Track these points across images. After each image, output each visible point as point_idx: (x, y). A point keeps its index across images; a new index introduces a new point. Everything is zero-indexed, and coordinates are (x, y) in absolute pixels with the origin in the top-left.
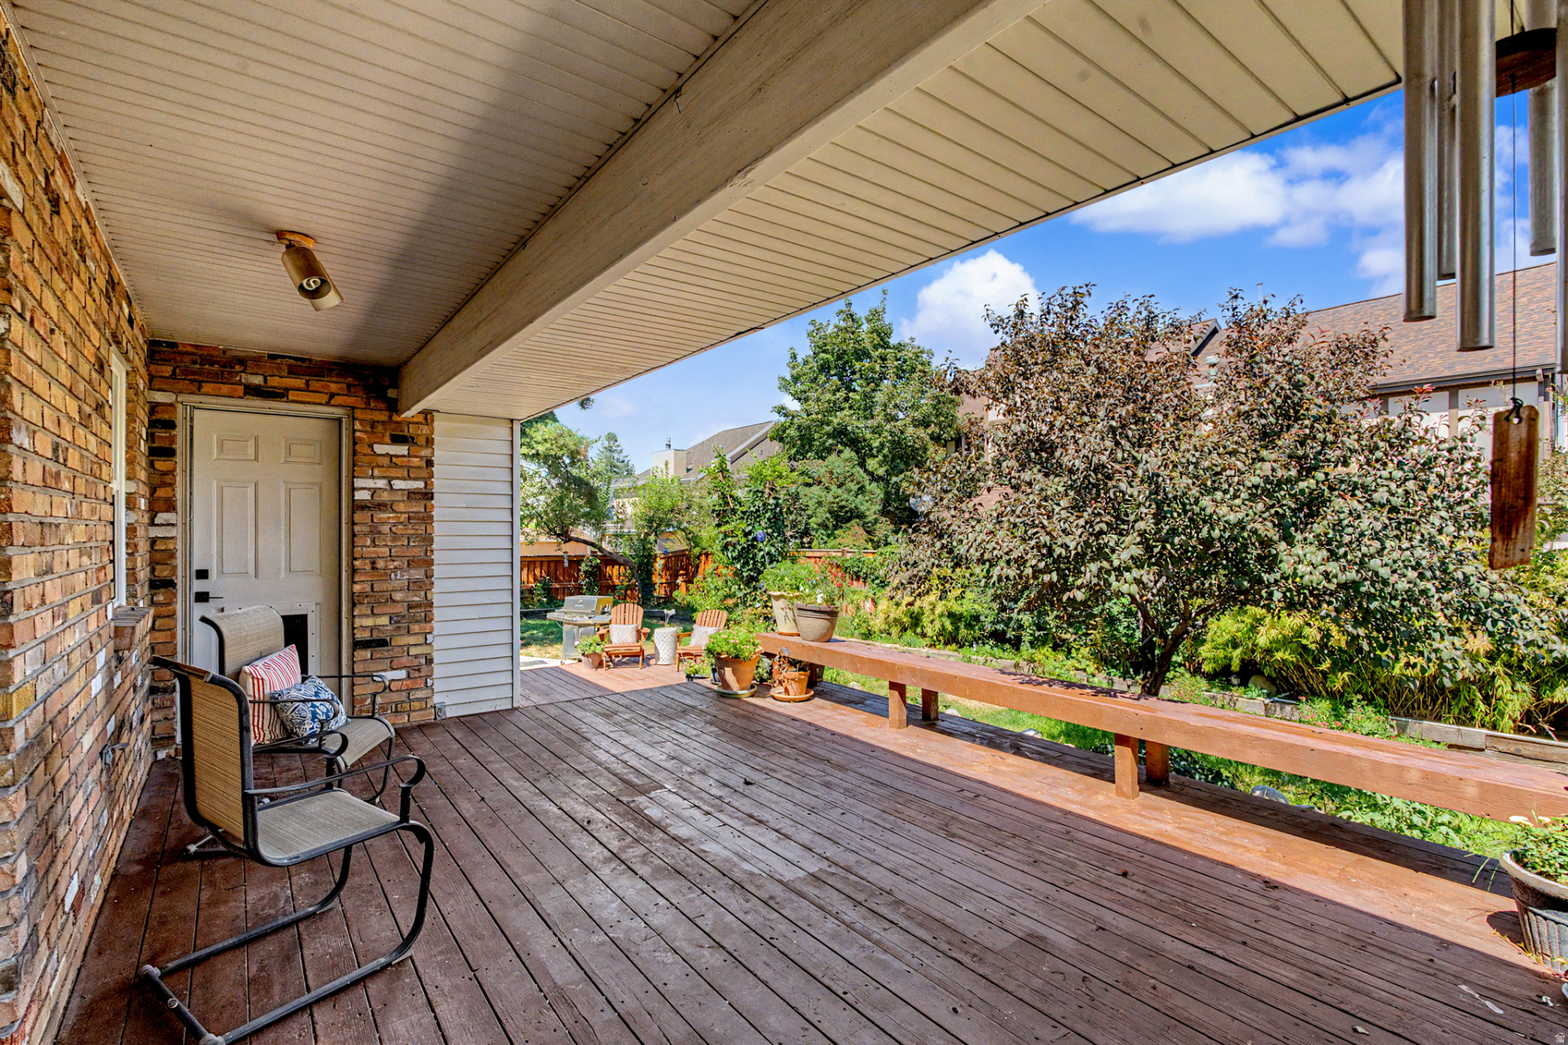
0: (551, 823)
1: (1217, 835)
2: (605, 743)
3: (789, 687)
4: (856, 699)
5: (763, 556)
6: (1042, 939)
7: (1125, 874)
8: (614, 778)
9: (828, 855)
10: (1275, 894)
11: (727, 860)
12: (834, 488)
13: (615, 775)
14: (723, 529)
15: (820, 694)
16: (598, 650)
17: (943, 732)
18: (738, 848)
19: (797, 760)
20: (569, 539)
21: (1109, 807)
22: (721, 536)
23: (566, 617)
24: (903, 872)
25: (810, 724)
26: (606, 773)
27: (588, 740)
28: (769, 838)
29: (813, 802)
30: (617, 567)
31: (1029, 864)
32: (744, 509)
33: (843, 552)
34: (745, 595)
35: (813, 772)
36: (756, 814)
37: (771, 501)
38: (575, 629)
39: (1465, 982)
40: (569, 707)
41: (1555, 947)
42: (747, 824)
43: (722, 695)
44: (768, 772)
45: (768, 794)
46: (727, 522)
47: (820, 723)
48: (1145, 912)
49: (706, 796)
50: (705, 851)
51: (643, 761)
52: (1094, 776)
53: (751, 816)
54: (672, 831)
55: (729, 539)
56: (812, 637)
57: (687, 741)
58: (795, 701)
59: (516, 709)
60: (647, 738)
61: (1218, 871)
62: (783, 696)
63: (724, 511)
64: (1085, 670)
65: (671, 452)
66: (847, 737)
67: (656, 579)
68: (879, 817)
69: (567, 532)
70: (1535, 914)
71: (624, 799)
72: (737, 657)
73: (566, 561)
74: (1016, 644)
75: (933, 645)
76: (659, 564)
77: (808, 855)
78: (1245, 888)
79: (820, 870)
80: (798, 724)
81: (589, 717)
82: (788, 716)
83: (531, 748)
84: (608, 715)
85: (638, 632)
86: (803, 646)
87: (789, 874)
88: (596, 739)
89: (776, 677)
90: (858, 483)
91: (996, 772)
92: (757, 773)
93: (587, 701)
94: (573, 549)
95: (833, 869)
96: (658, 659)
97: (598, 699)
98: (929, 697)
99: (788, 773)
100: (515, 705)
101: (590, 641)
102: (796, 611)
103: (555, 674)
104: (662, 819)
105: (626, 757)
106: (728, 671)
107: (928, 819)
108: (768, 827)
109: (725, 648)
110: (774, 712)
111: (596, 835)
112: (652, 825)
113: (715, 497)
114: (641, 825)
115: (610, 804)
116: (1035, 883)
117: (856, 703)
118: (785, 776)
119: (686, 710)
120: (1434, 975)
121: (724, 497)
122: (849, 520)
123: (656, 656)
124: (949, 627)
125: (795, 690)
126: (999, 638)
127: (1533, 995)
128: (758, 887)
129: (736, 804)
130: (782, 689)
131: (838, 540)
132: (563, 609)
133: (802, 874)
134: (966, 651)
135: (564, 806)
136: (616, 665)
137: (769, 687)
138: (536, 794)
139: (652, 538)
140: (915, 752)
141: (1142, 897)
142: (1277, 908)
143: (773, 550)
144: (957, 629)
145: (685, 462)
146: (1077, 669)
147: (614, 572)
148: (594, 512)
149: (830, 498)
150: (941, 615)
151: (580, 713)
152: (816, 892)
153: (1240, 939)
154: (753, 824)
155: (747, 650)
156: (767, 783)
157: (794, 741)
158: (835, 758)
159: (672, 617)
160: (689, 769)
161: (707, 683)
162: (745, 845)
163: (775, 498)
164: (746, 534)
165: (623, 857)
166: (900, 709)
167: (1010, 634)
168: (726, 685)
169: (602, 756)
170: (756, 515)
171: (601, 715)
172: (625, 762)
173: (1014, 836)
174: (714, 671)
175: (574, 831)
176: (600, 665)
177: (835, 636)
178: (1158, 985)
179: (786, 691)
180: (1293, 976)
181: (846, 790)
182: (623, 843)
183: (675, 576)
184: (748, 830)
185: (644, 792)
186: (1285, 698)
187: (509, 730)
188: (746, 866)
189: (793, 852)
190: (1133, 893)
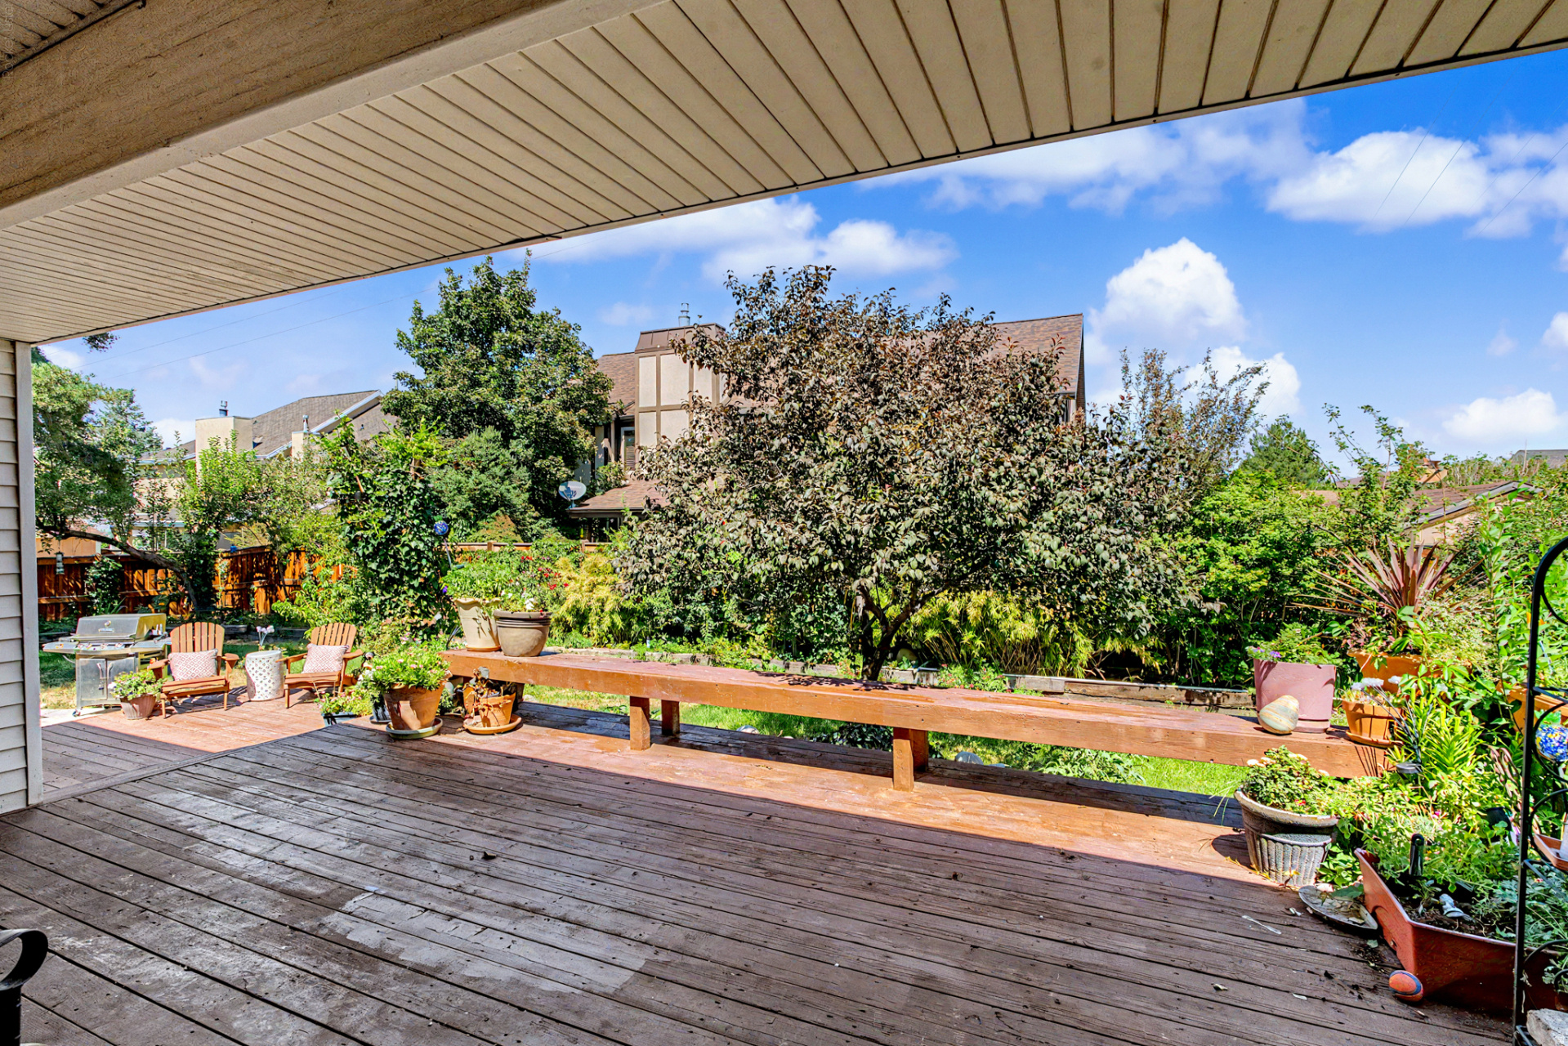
0: (181, 1001)
1: (997, 814)
2: (232, 839)
3: (490, 716)
4: (573, 720)
5: (408, 553)
6: (932, 978)
7: (955, 877)
8: (269, 893)
9: (645, 937)
10: (1076, 864)
11: (516, 982)
12: (475, 472)
13: (272, 887)
14: (350, 519)
15: (529, 719)
16: (150, 690)
17: (692, 746)
18: (522, 961)
19: (538, 811)
20: (68, 534)
21: (896, 804)
22: (348, 528)
23: (82, 647)
24: (745, 936)
25: (533, 760)
26: (254, 889)
27: (201, 838)
28: (556, 933)
29: (591, 866)
30: (150, 572)
31: (864, 888)
32: (381, 493)
33: (489, 546)
34: (383, 602)
35: (567, 824)
36: (522, 902)
37: (419, 485)
38: (101, 664)
39: (1245, 912)
40: (139, 788)
41: (1281, 865)
42: (517, 919)
43: (394, 738)
44: (509, 836)
45: (524, 868)
46: (355, 511)
47: (545, 757)
48: (997, 916)
49: (437, 891)
50: (476, 979)
51: (311, 855)
52: (863, 772)
53: (516, 906)
54: (407, 957)
55: (359, 533)
56: (521, 651)
57: (369, 811)
58: (499, 732)
59: (36, 807)
60: (306, 819)
61: (1021, 852)
62: (481, 728)
63: (351, 496)
64: (760, 657)
65: (229, 422)
66: (587, 769)
67: (219, 586)
68: (679, 868)
69: (63, 523)
70: (1267, 839)
71: (305, 924)
72: (420, 686)
73: (60, 565)
74: (694, 636)
75: (600, 644)
76: (222, 566)
77: (619, 943)
78: (1050, 864)
79: (648, 961)
80: (516, 762)
81: (187, 800)
82: (501, 754)
83: (92, 871)
84: (222, 791)
85: (218, 659)
86: (510, 664)
87: (612, 979)
88: (210, 834)
89: (469, 705)
90: (504, 467)
91: (771, 785)
92: (495, 840)
93: (174, 775)
94: (73, 548)
95: (663, 957)
96: (252, 695)
97: (191, 769)
98: (670, 708)
99: (536, 832)
100: (33, 801)
101: (136, 679)
102: (492, 620)
103: (71, 733)
104: (382, 944)
105: (279, 855)
106: (405, 706)
107: (734, 859)
108: (548, 917)
109: (403, 676)
110: (478, 751)
111: (278, 1001)
112: (375, 957)
113: (338, 478)
114: (352, 962)
115: (282, 939)
116: (887, 911)
117: (578, 725)
118: (533, 837)
119: (348, 768)
120: (1222, 912)
121: (350, 477)
122: (494, 508)
123: (248, 689)
124: (620, 624)
125: (499, 719)
126: (674, 631)
127: (1283, 909)
128: (579, 1013)
129: (486, 892)
130: (478, 719)
131: (481, 533)
132: (74, 636)
133: (626, 975)
134: (640, 648)
135: (195, 963)
136: (182, 709)
137: (460, 719)
138: (130, 955)
139: (212, 530)
140: (675, 776)
141: (982, 899)
142: (1087, 879)
143: (421, 546)
144: (629, 625)
145: (251, 434)
146: (753, 657)
147: (147, 580)
148: (115, 497)
149: (471, 485)
150: (612, 612)
151: (167, 797)
152: (660, 997)
153: (1083, 920)
154: (524, 917)
155: (434, 675)
156: (512, 852)
157: (523, 787)
158: (587, 800)
159: (269, 636)
160: (394, 854)
161: (364, 722)
162: (528, 953)
163: (422, 481)
164: (384, 526)
165: (344, 1026)
166: (644, 727)
167: (688, 627)
168: (400, 723)
169: (237, 861)
170: (398, 502)
171: (207, 793)
172: (282, 863)
173: (834, 858)
174: (376, 706)
175: (234, 1005)
176: (155, 711)
177: (547, 648)
178: (1061, 998)
179: (486, 721)
180: (1143, 947)
181: (623, 841)
182: (333, 1003)
183: (250, 579)
184: (523, 928)
185: (335, 907)
186: (928, 666)
187: (35, 847)
188: (547, 986)
189: (599, 946)
190: (972, 897)
